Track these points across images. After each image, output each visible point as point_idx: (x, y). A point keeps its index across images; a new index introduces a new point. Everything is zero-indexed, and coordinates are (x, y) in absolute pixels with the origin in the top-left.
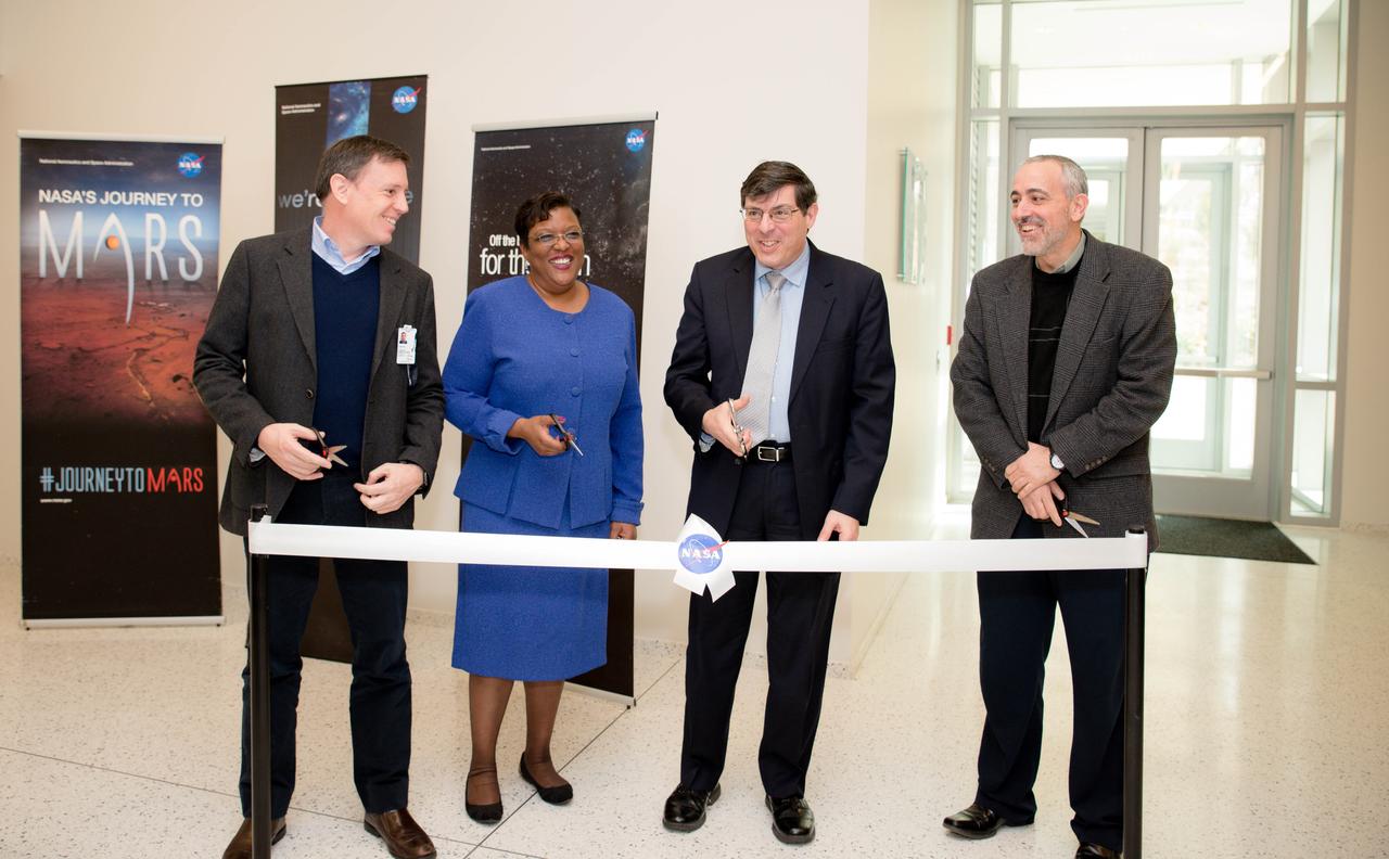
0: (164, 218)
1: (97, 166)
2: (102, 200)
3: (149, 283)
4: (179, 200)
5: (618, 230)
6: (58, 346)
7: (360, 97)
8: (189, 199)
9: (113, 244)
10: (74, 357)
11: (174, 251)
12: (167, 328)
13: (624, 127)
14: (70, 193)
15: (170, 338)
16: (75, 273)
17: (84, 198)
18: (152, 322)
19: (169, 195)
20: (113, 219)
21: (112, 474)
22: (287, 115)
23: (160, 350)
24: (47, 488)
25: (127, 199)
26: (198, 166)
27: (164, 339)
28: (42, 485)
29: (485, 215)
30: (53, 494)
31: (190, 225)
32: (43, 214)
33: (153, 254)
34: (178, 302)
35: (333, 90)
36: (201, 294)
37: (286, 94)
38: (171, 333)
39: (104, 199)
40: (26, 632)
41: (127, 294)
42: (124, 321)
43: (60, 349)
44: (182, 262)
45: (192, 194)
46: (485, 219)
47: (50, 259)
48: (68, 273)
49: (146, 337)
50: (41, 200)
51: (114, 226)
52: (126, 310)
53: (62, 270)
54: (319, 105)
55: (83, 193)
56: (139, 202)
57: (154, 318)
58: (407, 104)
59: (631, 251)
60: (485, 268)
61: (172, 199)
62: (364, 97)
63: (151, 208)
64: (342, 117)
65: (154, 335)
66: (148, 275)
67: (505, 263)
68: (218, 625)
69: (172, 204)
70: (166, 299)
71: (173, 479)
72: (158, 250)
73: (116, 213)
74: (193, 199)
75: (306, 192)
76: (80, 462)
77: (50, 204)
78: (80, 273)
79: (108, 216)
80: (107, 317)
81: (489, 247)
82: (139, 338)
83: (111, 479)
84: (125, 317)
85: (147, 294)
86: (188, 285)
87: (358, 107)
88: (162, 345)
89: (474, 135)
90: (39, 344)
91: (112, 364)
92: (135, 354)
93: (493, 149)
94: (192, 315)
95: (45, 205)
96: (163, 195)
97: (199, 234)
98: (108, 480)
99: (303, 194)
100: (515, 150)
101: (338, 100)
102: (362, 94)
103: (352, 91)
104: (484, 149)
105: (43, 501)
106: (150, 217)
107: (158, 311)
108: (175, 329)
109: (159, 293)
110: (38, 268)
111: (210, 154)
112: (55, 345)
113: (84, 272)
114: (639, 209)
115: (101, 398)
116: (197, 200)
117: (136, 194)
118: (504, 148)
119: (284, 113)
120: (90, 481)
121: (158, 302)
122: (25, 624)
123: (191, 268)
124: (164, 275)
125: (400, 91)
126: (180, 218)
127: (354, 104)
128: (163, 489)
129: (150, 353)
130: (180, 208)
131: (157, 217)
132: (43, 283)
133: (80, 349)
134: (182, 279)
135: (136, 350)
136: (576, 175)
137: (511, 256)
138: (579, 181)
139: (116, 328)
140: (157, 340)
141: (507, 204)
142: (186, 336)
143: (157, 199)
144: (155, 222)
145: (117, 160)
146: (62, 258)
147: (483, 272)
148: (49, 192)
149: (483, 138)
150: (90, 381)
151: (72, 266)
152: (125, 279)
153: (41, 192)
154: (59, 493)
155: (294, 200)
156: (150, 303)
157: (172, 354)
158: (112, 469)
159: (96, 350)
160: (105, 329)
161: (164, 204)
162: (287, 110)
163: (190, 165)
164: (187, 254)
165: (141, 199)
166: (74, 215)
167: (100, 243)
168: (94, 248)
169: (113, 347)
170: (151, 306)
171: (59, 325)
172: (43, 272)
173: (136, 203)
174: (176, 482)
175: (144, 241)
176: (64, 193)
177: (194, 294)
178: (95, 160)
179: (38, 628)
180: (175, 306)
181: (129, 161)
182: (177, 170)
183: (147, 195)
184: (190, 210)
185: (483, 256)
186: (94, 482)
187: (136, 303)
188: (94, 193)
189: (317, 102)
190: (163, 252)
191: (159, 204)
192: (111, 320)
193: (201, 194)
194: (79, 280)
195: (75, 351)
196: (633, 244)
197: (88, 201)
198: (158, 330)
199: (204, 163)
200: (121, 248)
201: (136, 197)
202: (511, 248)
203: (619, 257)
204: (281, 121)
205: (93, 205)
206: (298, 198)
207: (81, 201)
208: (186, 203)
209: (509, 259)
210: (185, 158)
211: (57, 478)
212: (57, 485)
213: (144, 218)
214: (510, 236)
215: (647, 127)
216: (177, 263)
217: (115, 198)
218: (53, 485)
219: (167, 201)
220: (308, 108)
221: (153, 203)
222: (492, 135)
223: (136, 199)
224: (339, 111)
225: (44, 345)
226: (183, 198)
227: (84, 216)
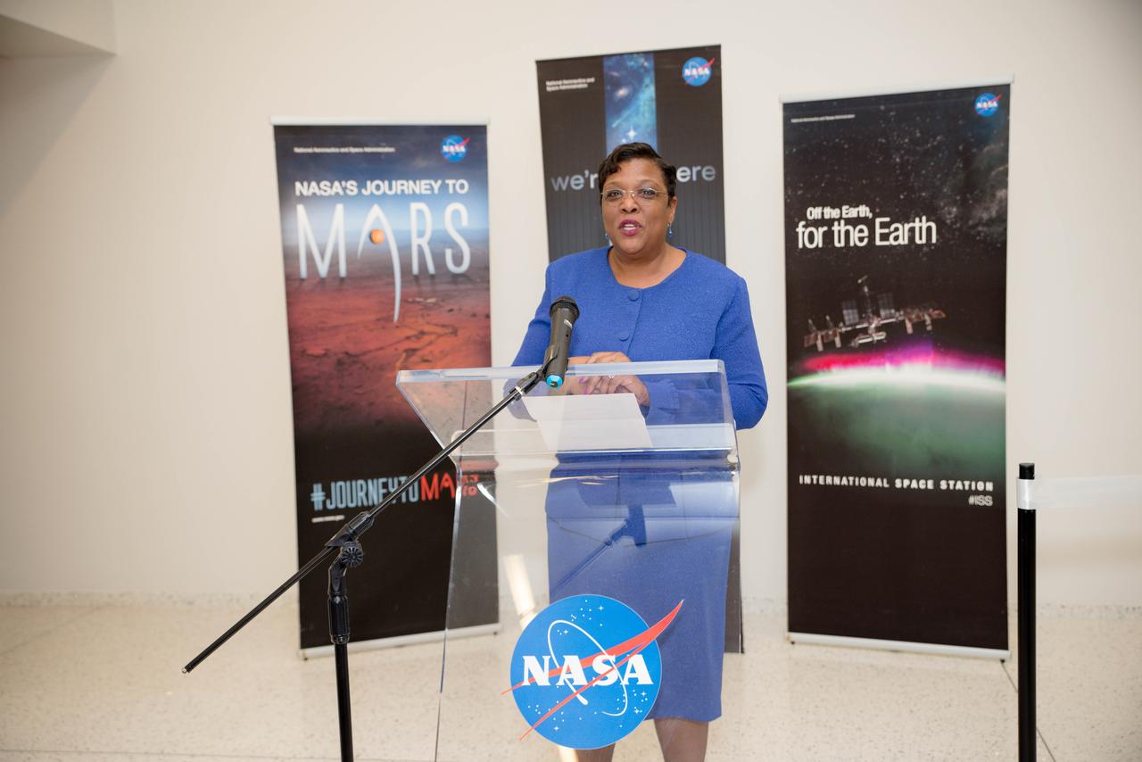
0: (431, 211)
1: (356, 153)
2: (363, 191)
3: (417, 278)
4: (444, 187)
5: (968, 196)
6: (323, 352)
7: (642, 71)
8: (454, 185)
9: (378, 237)
10: (340, 363)
11: (441, 243)
12: (436, 325)
13: (976, 92)
14: (328, 183)
15: (440, 336)
16: (338, 271)
17: (344, 189)
18: (421, 320)
19: (433, 182)
20: (376, 210)
21: (385, 485)
22: (553, 92)
23: (429, 348)
24: (318, 506)
25: (390, 188)
26: (462, 149)
27: (433, 337)
28: (313, 503)
29: (800, 188)
30: (325, 512)
31: (456, 213)
32: (300, 208)
33: (420, 247)
34: (446, 297)
35: (607, 63)
36: (470, 286)
37: (548, 69)
38: (440, 330)
39: (366, 189)
40: (303, 662)
41: (394, 292)
42: (392, 321)
43: (325, 355)
44: (449, 253)
45: (457, 179)
46: (800, 192)
47: (310, 258)
48: (330, 272)
49: (416, 336)
50: (298, 193)
51: (378, 219)
52: (393, 309)
53: (323, 269)
54: (592, 80)
55: (343, 183)
56: (403, 191)
57: (422, 316)
58: (700, 76)
59: (985, 216)
60: (802, 242)
61: (437, 185)
62: (646, 70)
63: (416, 197)
64: (622, 92)
65: (423, 333)
66: (415, 270)
67: (828, 236)
68: (495, 633)
69: (436, 191)
70: (434, 293)
71: (446, 485)
72: (424, 242)
73: (380, 205)
74: (458, 185)
75: (587, 172)
76: (350, 476)
77: (308, 197)
78: (343, 272)
79: (371, 206)
80: (372, 317)
81: (806, 220)
82: (408, 338)
83: (385, 491)
84: (393, 316)
85: (414, 289)
86: (455, 278)
87: (640, 81)
88: (431, 343)
89: (781, 107)
90: (304, 351)
91: (382, 368)
92: (404, 355)
93: (806, 120)
94: (460, 310)
95: (302, 198)
96: (428, 182)
97: (465, 222)
98: (382, 491)
99: (583, 175)
100: (835, 121)
101: (615, 74)
102: (643, 66)
103: (632, 63)
104: (794, 121)
105: (316, 520)
106: (415, 206)
107: (426, 307)
108: (443, 326)
109: (426, 288)
110: (298, 268)
111: (475, 135)
112: (318, 351)
113: (348, 270)
114: (993, 173)
115: (371, 404)
116: (462, 186)
117: (399, 182)
118: (822, 119)
119: (549, 89)
120: (362, 494)
121: (426, 299)
123: (458, 260)
124: (431, 269)
125: (691, 63)
126: (445, 208)
127: (635, 79)
128: (437, 497)
129: (419, 353)
130: (445, 196)
131: (422, 206)
132: (305, 284)
133: (347, 353)
134: (448, 272)
135: (406, 351)
136: (914, 142)
137: (836, 228)
138: (918, 148)
139: (383, 328)
140: (426, 339)
141: (827, 176)
142: (455, 332)
143: (422, 186)
144: (420, 212)
145: (378, 146)
146: (322, 255)
147: (800, 246)
148: (305, 184)
149: (791, 109)
150: (359, 387)
151: (334, 264)
152: (392, 275)
153: (298, 185)
154: (332, 510)
155: (573, 182)
156: (418, 299)
157: (442, 352)
158: (384, 480)
159: (364, 353)
160: (372, 330)
161: (429, 192)
162: (552, 86)
163: (454, 148)
164: (454, 245)
165: (405, 188)
166: (335, 206)
167: (364, 237)
168: (358, 244)
169: (382, 348)
170: (419, 302)
171: (322, 330)
172: (304, 272)
173: (399, 192)
174: (449, 488)
175: (409, 233)
176: (323, 184)
177: (462, 287)
178: (355, 146)
180: (443, 301)
181: (391, 146)
182: (440, 155)
183: (411, 182)
184: (456, 197)
185: (800, 229)
186: (367, 494)
187: (404, 301)
188: (354, 183)
189: (590, 77)
190: (429, 243)
191: (424, 192)
192: (378, 320)
193: (467, 179)
194: (342, 280)
195: (341, 356)
196: (987, 209)
197: (349, 192)
198: (426, 328)
199: (468, 146)
200: (386, 241)
201: (400, 186)
202: (834, 220)
203: (971, 222)
204: (545, 99)
205: (353, 196)
206: (578, 179)
207: (341, 192)
208: (451, 190)
209: (833, 232)
210: (449, 141)
211: (328, 495)
212: (328, 502)
213: (408, 208)
214: (833, 207)
215: (1002, 92)
216: (443, 256)
217: (378, 187)
218: (324, 502)
219: (432, 189)
220: (580, 84)
221: (417, 191)
223: (400, 188)
224: (618, 84)
225: (310, 352)
226: (448, 185)
227: (345, 209)
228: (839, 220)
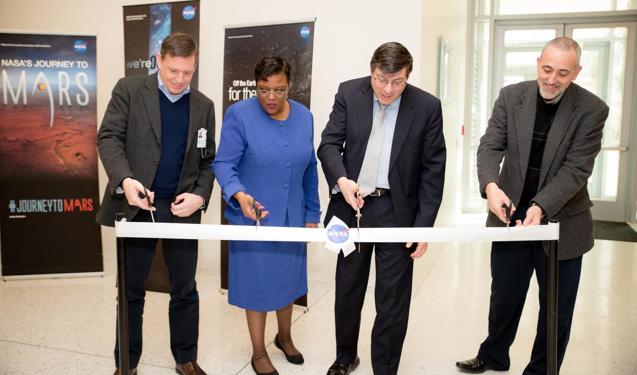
0: (69, 74)
1: (32, 47)
2: (35, 65)
3: (62, 107)
4: (76, 65)
5: (297, 77)
6: (16, 139)
7: (166, 12)
8: (81, 64)
9: (42, 87)
10: (24, 145)
11: (74, 91)
12: (72, 129)
13: (299, 25)
14: (18, 61)
15: (74, 135)
16: (23, 102)
17: (26, 64)
18: (64, 127)
19: (70, 62)
20: (41, 75)
21: (46, 203)
22: (129, 21)
23: (69, 140)
24: (12, 210)
25: (48, 64)
26: (84, 47)
27: (70, 135)
28: (10, 209)
29: (231, 71)
30: (16, 213)
31: (82, 77)
32: (4, 72)
33: (63, 93)
34: (77, 117)
35: (152, 8)
36: (88, 112)
37: (128, 10)
38: (74, 132)
39: (36, 64)
40: (4, 282)
41: (50, 113)
42: (49, 126)
43: (16, 141)
44: (78, 96)
45: (82, 61)
46: (230, 73)
47: (9, 95)
48: (19, 102)
49: (61, 134)
50: (3, 65)
51: (42, 78)
52: (50, 121)
53: (16, 100)
54: (145, 16)
55: (25, 61)
56: (55, 66)
57: (65, 125)
58: (190, 15)
59: (304, 88)
60: (231, 97)
61: (72, 64)
62: (168, 11)
63: (61, 69)
64: (157, 22)
65: (65, 133)
66: (61, 103)
67: (241, 95)
68: (102, 276)
69: (72, 66)
70: (71, 115)
71: (77, 205)
72: (66, 90)
73: (43, 72)
74: (83, 64)
75: (140, 60)
76: (29, 197)
77: (8, 67)
78: (25, 102)
79: (39, 72)
80: (40, 124)
81: (233, 86)
82: (58, 135)
83: (46, 206)
84: (50, 124)
85: (60, 112)
86: (82, 108)
87: (165, 16)
88: (69, 138)
89: (224, 30)
90: (6, 138)
91: (44, 148)
92: (55, 143)
93: (234, 37)
94: (84, 123)
95: (5, 67)
96: (67, 62)
97: (86, 81)
98: (45, 206)
99: (139, 61)
100: (245, 38)
101: (155, 13)
102: (167, 10)
103: (162, 8)
104: (229, 38)
105: (11, 217)
106: (61, 73)
107: (67, 121)
108: (76, 130)
109: (67, 112)
110: (3, 100)
111: (91, 41)
112: (14, 139)
113: (28, 101)
114: (307, 66)
115: (39, 165)
116: (85, 65)
117: (53, 62)
118: (240, 37)
119: (128, 20)
120: (35, 206)
121: (67, 117)
122: (3, 279)
123: (83, 100)
124: (69, 103)
125: (186, 8)
126: (76, 74)
127: (163, 16)
128: (72, 210)
129: (63, 142)
130: (76, 69)
131: (64, 73)
132: (6, 107)
133: (27, 141)
134: (78, 105)
135: (56, 141)
136: (276, 49)
137: (244, 91)
138: (277, 53)
139: (45, 129)
140: (67, 136)
141: (241, 65)
142: (82, 134)
143: (64, 64)
144: (63, 76)
145: (42, 44)
146: (15, 94)
147: (230, 99)
148: (7, 61)
149: (229, 32)
150: (33, 156)
151: (21, 98)
152: (49, 105)
153: (3, 61)
154: (19, 213)
155: (134, 64)
156: (62, 117)
157: (75, 142)
158: (45, 200)
159: (35, 141)
160: (39, 130)
161: (68, 67)
162: (129, 18)
163: (80, 46)
164: (81, 92)
165: (55, 64)
166: (21, 72)
167: (35, 87)
168: (32, 90)
169: (44, 139)
170: (62, 119)
171: (15, 129)
172: (6, 101)
173: (53, 66)
174: (78, 207)
175: (58, 85)
176: (15, 61)
177: (85, 112)
178: (30, 44)
179: (10, 280)
180: (75, 118)
181: (48, 44)
182: (73, 50)
183: (59, 62)
184: (81, 69)
185: (230, 91)
186: (37, 207)
187: (55, 117)
188: (31, 61)
189: (144, 14)
190: (68, 91)
191: (65, 67)
192: (43, 126)
193: (87, 62)
194: (25, 106)
195: (25, 141)
196: (304, 84)
197: (28, 65)
198: (67, 131)
199: (87, 46)
200: (46, 89)
201: (53, 63)
202: (244, 87)
203: (298, 91)
204: (127, 25)
205: (30, 67)
206: (136, 63)
207: (24, 65)
208: (79, 66)
209: (243, 93)
210: (77, 43)
211: (18, 205)
212: (18, 209)
213: (57, 75)
214: (243, 81)
215: (311, 25)
216: (75, 97)
217: (42, 64)
218: (16, 209)
219: (69, 65)
220: (140, 17)
221: (62, 66)
222: (233, 30)
223: (53, 64)
224: (156, 18)
225: (8, 139)
226: (77, 64)
227: (26, 73)
228: (245, 87)
